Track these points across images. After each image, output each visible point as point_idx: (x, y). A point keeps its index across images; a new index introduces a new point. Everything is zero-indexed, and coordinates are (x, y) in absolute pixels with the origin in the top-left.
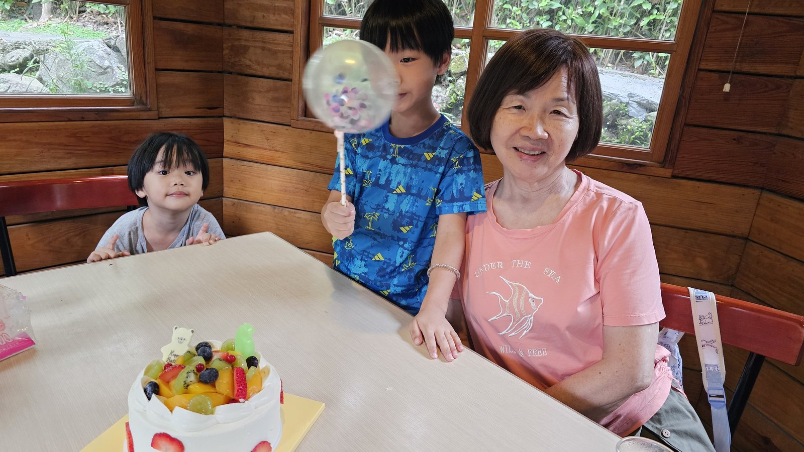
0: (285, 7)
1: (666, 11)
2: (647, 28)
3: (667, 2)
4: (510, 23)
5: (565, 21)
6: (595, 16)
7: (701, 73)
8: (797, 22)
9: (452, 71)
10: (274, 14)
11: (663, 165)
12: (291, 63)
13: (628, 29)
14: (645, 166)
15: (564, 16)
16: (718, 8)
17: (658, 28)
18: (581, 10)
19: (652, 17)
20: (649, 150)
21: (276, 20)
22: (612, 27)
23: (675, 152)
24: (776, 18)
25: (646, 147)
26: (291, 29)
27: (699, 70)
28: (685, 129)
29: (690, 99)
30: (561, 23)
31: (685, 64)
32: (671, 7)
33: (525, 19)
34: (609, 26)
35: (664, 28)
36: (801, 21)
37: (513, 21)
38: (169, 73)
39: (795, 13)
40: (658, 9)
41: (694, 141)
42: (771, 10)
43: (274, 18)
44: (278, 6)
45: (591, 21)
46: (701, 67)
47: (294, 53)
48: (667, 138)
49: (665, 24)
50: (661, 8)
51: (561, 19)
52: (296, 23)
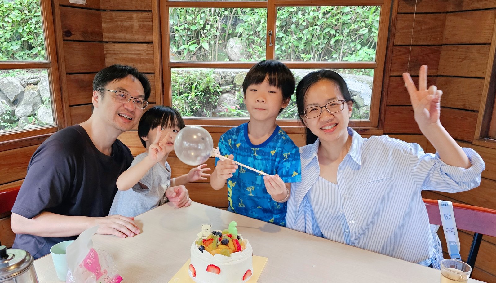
0: (148, 58)
1: (344, 34)
2: (334, 44)
3: (343, 29)
4: (254, 48)
5: (287, 44)
6: (304, 40)
7: (392, 78)
8: (434, 48)
9: (237, 84)
10: (141, 63)
11: (378, 128)
12: (154, 92)
13: (324, 46)
14: (369, 130)
15: (286, 41)
16: (396, 44)
17: (340, 44)
18: (295, 36)
19: (336, 38)
20: (369, 121)
21: (142, 67)
22: (315, 45)
23: (383, 120)
24: (424, 46)
25: (368, 120)
26: (152, 72)
27: (390, 76)
28: (387, 108)
29: (388, 92)
30: (285, 45)
31: (383, 74)
32: (346, 31)
33: (263, 44)
34: (313, 45)
35: (343, 43)
36: (436, 48)
37: (256, 46)
38: (77, 107)
39: (433, 43)
40: (339, 33)
41: (392, 114)
42: (421, 43)
43: (141, 66)
44: (143, 58)
45: (302, 43)
46: (391, 75)
47: (156, 86)
48: (378, 114)
49: (344, 41)
50: (340, 33)
51: (285, 43)
52: (156, 67)
